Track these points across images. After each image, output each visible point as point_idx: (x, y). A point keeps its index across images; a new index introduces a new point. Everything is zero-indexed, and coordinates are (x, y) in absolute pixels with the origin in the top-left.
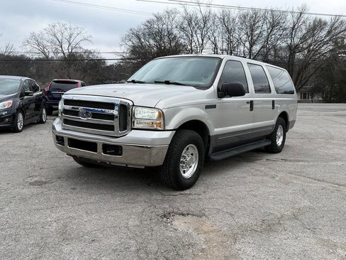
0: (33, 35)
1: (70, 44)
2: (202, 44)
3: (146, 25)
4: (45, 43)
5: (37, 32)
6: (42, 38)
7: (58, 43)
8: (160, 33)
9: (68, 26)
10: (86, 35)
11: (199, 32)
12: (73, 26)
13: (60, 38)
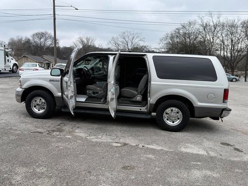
0: (113, 38)
1: (132, 43)
3: (175, 31)
4: (119, 43)
5: (115, 37)
6: (117, 40)
9: (132, 33)
10: (142, 38)
13: (127, 40)
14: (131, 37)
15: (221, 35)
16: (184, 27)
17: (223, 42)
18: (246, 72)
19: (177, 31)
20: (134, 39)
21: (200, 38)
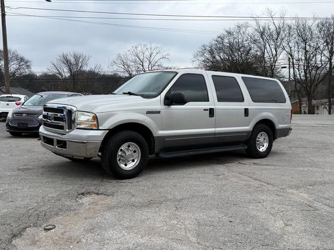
0: (119, 56)
1: (150, 63)
2: (276, 55)
3: (217, 41)
4: (129, 63)
5: (122, 53)
6: (126, 59)
7: (139, 62)
8: (231, 46)
9: (148, 46)
10: (164, 54)
11: (272, 42)
12: (153, 46)
13: (141, 57)
14: (147, 54)
15: (288, 44)
16: (229, 33)
17: (291, 56)
18: (330, 100)
19: (220, 40)
20: (153, 57)
21: (255, 50)
